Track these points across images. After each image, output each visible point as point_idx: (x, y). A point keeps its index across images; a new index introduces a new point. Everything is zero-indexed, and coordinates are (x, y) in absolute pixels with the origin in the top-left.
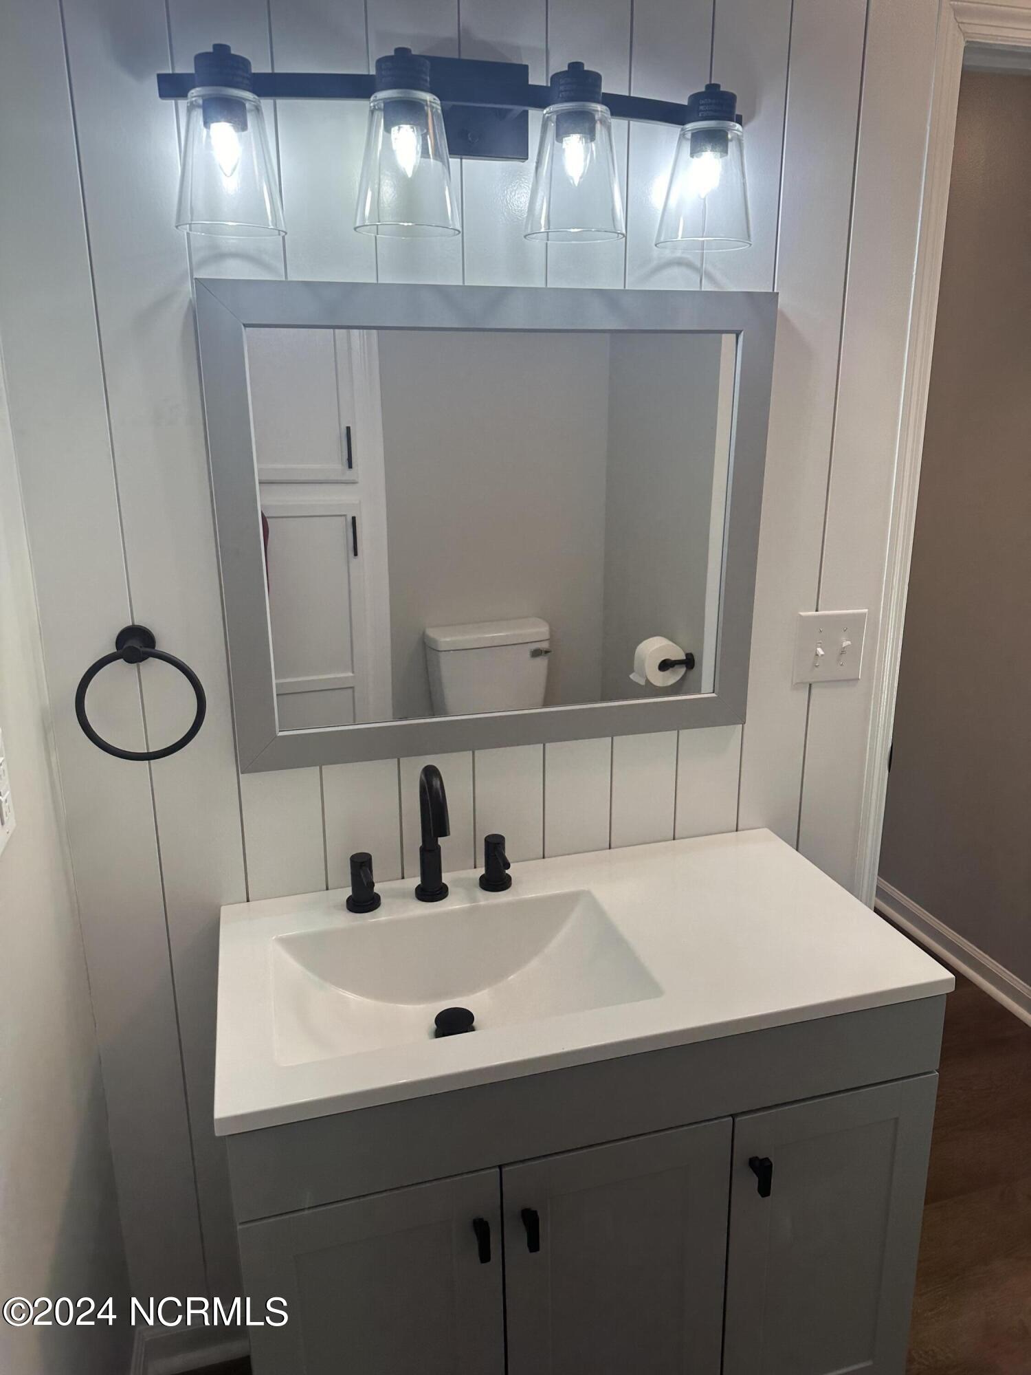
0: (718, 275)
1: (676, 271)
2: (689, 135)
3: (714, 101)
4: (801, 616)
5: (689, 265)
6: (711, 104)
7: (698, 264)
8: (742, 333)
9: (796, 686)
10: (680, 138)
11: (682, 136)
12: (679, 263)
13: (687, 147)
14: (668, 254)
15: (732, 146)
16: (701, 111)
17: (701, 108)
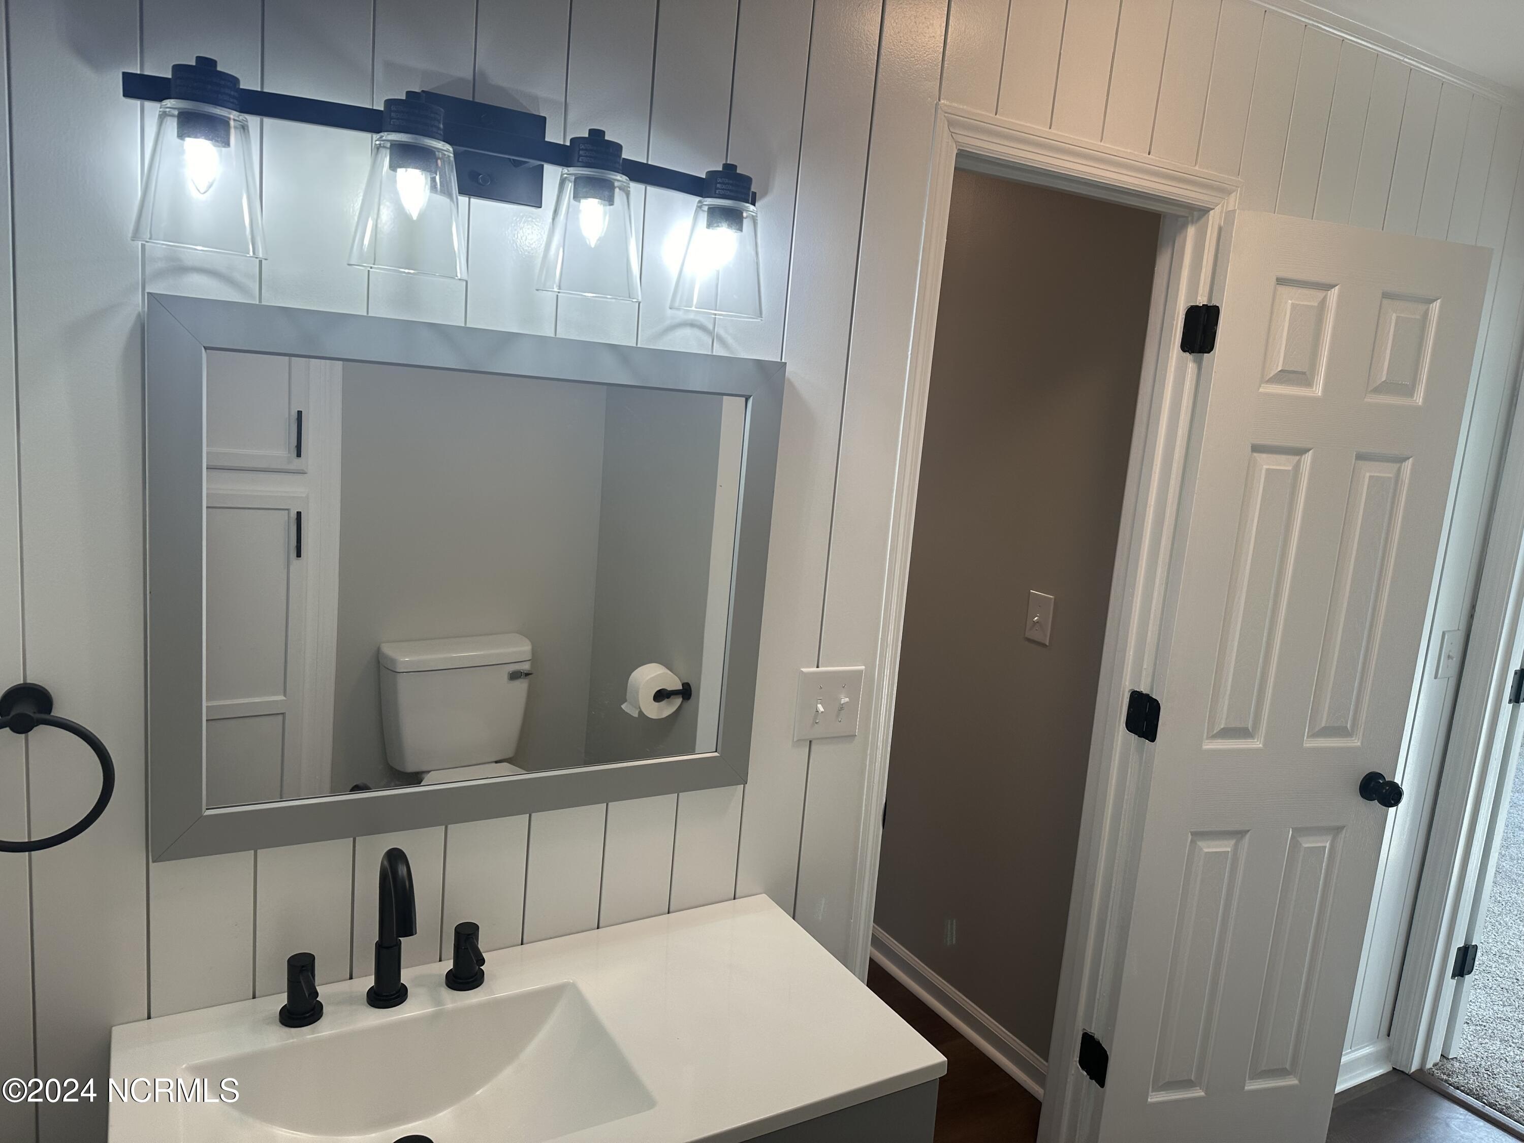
0: (730, 340)
1: (688, 331)
2: (706, 208)
3: (731, 182)
4: (802, 671)
5: (702, 328)
6: (728, 184)
7: (711, 327)
8: (752, 398)
9: (798, 743)
10: (696, 209)
11: (700, 207)
12: (692, 325)
13: (703, 218)
14: (681, 316)
15: (746, 223)
16: (719, 189)
17: (718, 186)
